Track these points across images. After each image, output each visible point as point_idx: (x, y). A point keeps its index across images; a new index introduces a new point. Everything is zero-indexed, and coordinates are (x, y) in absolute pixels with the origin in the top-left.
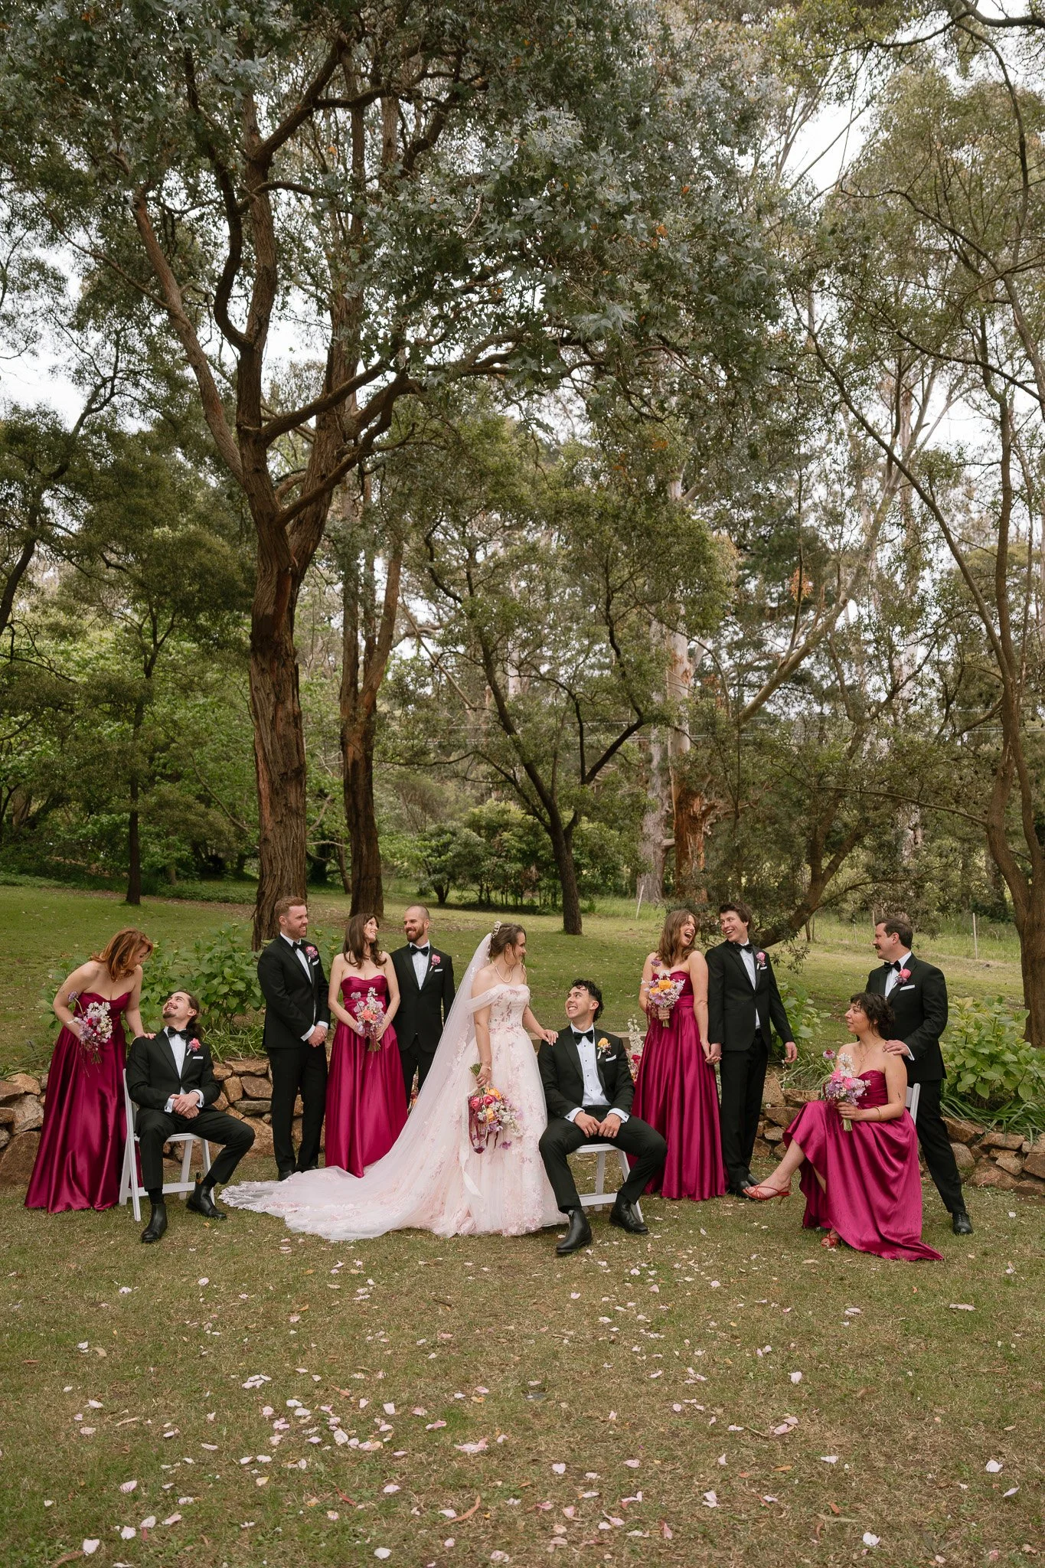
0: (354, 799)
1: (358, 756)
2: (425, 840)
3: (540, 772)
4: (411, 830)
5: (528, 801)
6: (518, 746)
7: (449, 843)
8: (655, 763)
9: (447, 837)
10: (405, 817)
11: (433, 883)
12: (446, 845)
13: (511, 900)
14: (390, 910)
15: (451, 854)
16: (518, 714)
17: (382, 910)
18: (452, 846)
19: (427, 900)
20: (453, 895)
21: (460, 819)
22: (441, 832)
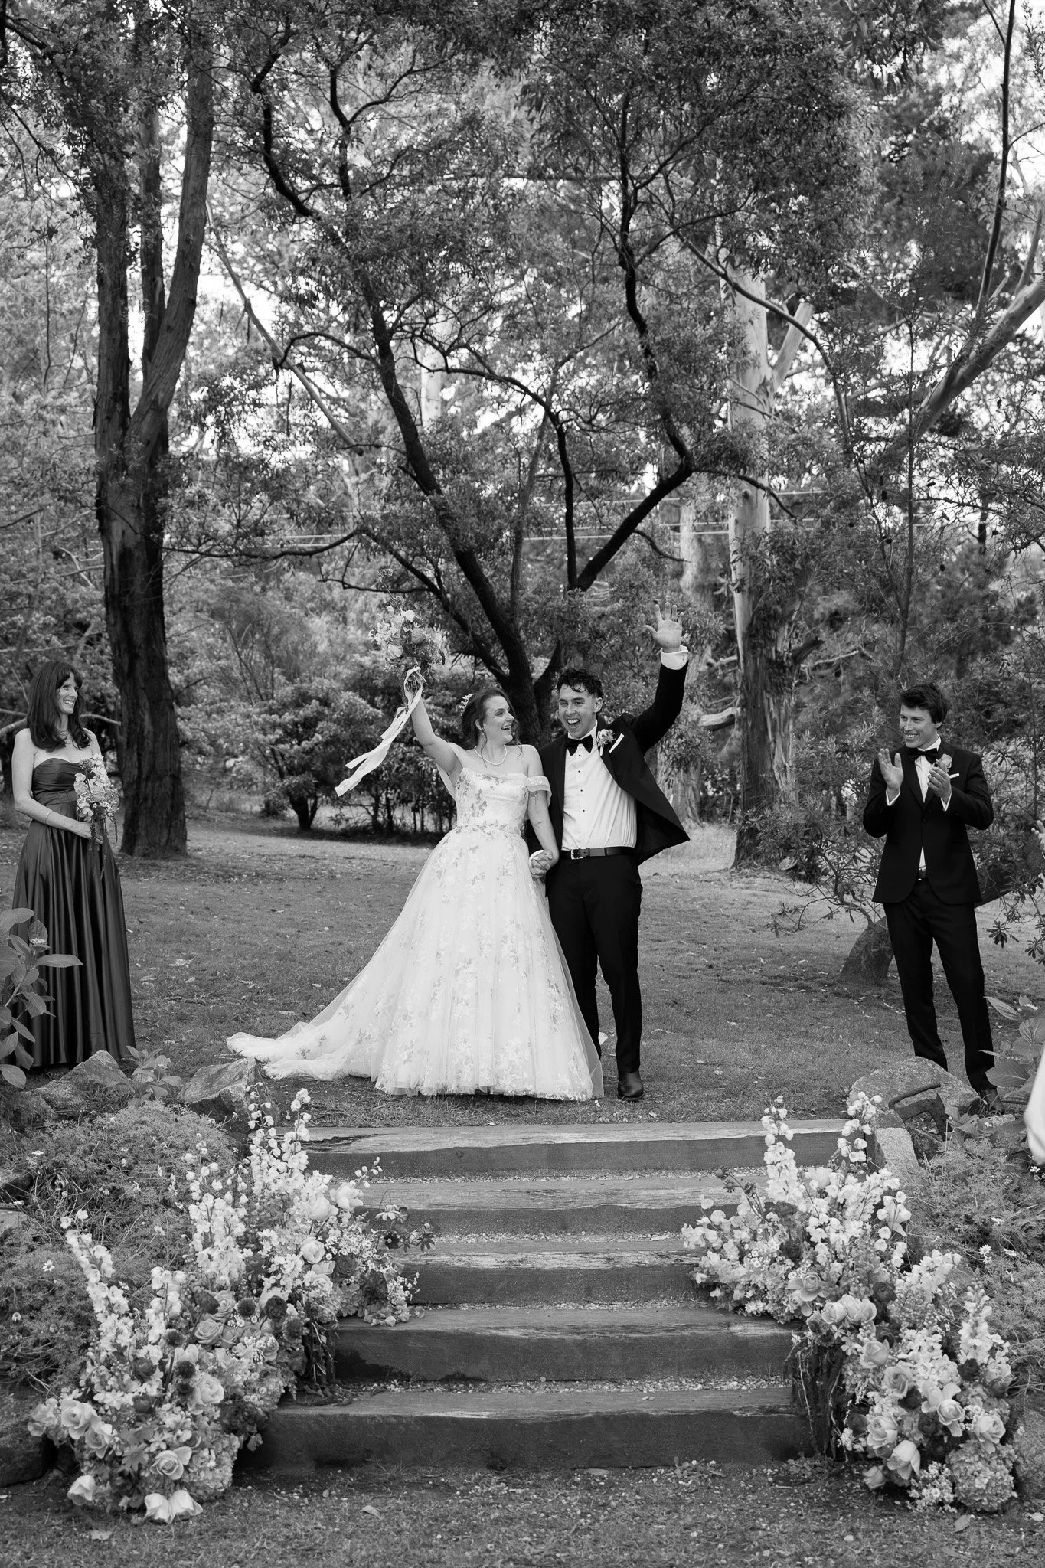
0: (126, 625)
1: (133, 540)
2: (271, 712)
3: (487, 572)
4: (247, 698)
5: (464, 627)
6: (443, 516)
7: (319, 717)
8: (688, 579)
9: (311, 709)
10: (236, 674)
11: (287, 792)
12: (309, 724)
13: (430, 825)
14: (200, 840)
15: (318, 737)
16: (445, 460)
17: (184, 839)
18: (320, 725)
19: (279, 824)
20: (325, 815)
21: (336, 676)
22: (302, 699)
